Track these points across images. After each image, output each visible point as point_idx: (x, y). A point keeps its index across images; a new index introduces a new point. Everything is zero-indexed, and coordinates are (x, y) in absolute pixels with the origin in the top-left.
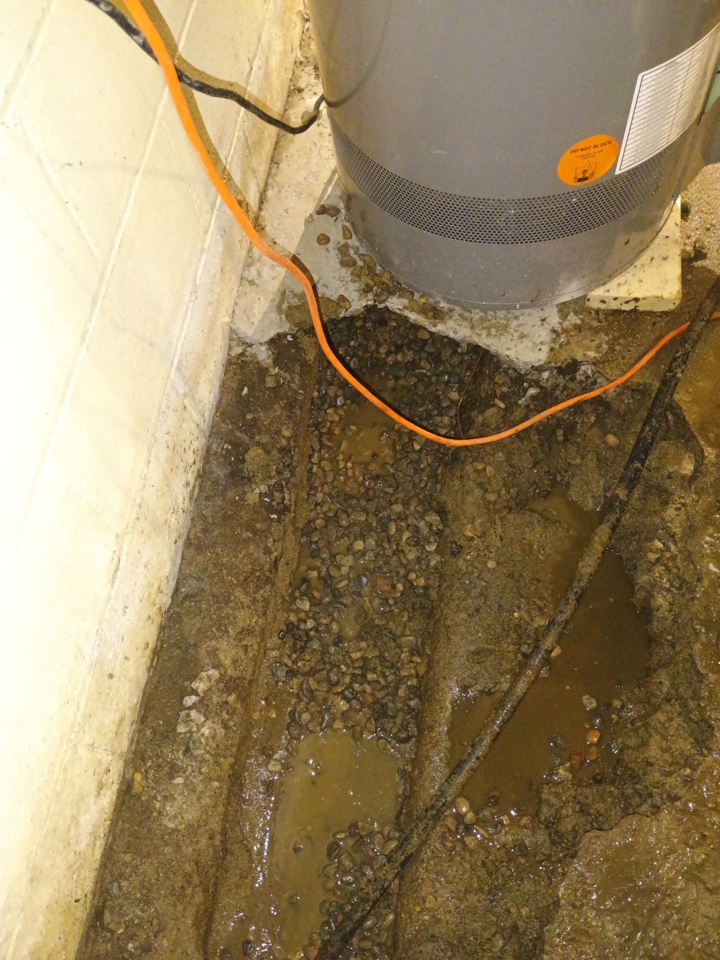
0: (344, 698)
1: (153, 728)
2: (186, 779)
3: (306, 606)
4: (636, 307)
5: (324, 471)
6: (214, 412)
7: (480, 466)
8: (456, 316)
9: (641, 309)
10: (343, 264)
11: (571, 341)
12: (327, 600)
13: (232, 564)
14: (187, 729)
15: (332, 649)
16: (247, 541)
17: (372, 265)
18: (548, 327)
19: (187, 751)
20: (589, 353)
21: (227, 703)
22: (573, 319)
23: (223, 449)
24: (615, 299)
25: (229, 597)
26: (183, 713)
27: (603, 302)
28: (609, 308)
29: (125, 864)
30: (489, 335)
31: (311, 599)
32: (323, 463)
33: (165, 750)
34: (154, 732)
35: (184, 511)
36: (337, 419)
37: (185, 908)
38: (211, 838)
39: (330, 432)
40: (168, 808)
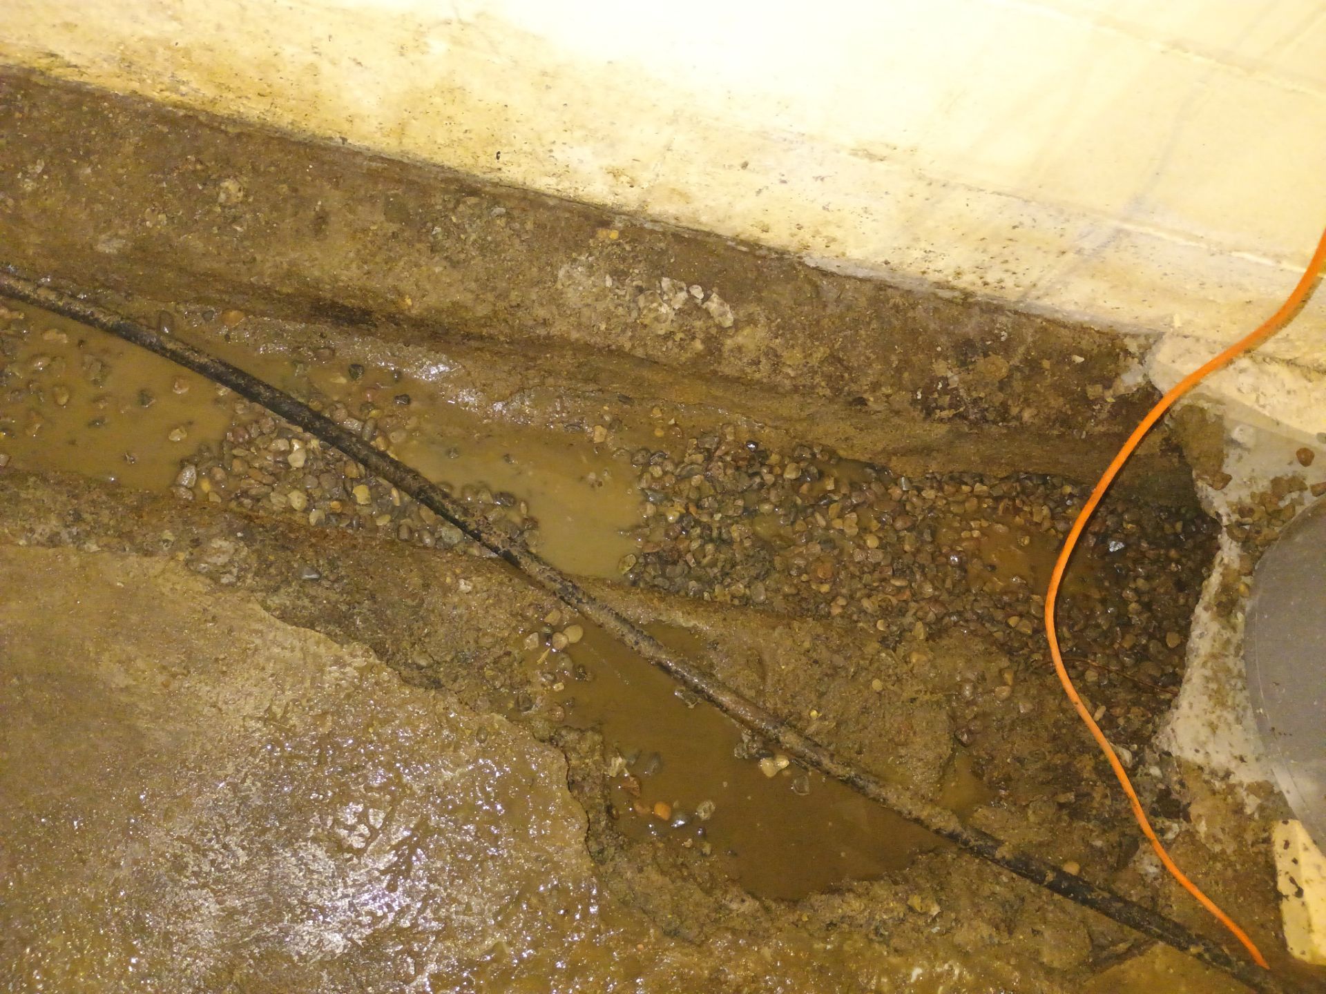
0: (682, 517)
1: (667, 250)
2: (610, 290)
3: (790, 475)
4: (1287, 897)
5: (963, 502)
6: (1048, 316)
7: (1008, 677)
8: (1227, 634)
9: (1285, 906)
10: (1276, 482)
11: (1218, 796)
12: (799, 501)
13: (857, 342)
14: (665, 289)
15: (740, 503)
16: (887, 362)
17: (1282, 518)
18: (1233, 765)
19: (640, 290)
20: (1203, 823)
21: (693, 338)
22: (1251, 804)
23: (1001, 330)
24: (1295, 861)
25: (817, 339)
26: (684, 285)
27: (1287, 845)
28: (1277, 858)
29: (523, 223)
30: (1207, 679)
31: (798, 482)
32: (975, 501)
33: (641, 265)
34: (663, 252)
35: (924, 273)
36: (1036, 519)
37: (472, 292)
38: (545, 323)
39: (1017, 511)
40: (580, 269)
